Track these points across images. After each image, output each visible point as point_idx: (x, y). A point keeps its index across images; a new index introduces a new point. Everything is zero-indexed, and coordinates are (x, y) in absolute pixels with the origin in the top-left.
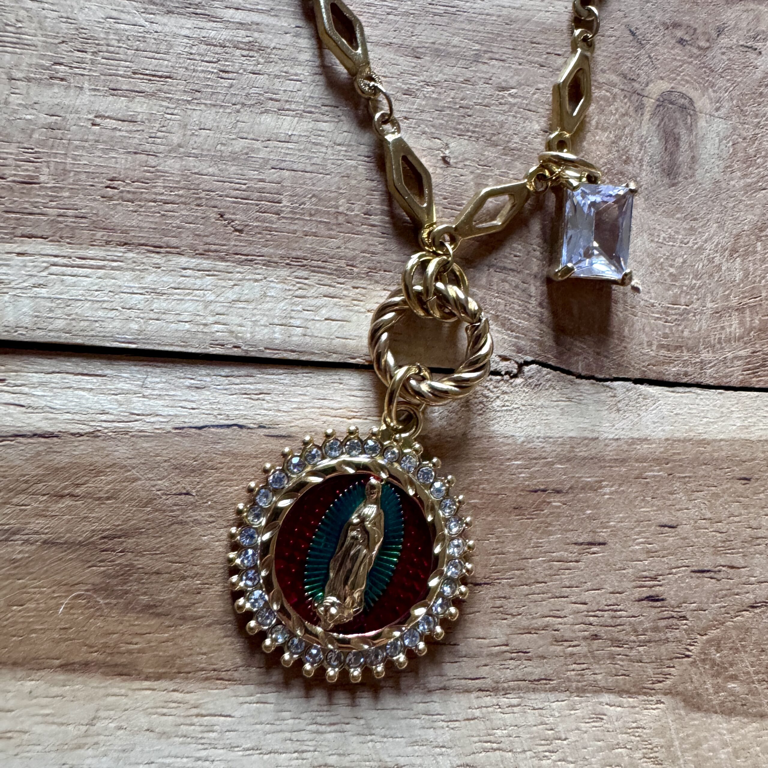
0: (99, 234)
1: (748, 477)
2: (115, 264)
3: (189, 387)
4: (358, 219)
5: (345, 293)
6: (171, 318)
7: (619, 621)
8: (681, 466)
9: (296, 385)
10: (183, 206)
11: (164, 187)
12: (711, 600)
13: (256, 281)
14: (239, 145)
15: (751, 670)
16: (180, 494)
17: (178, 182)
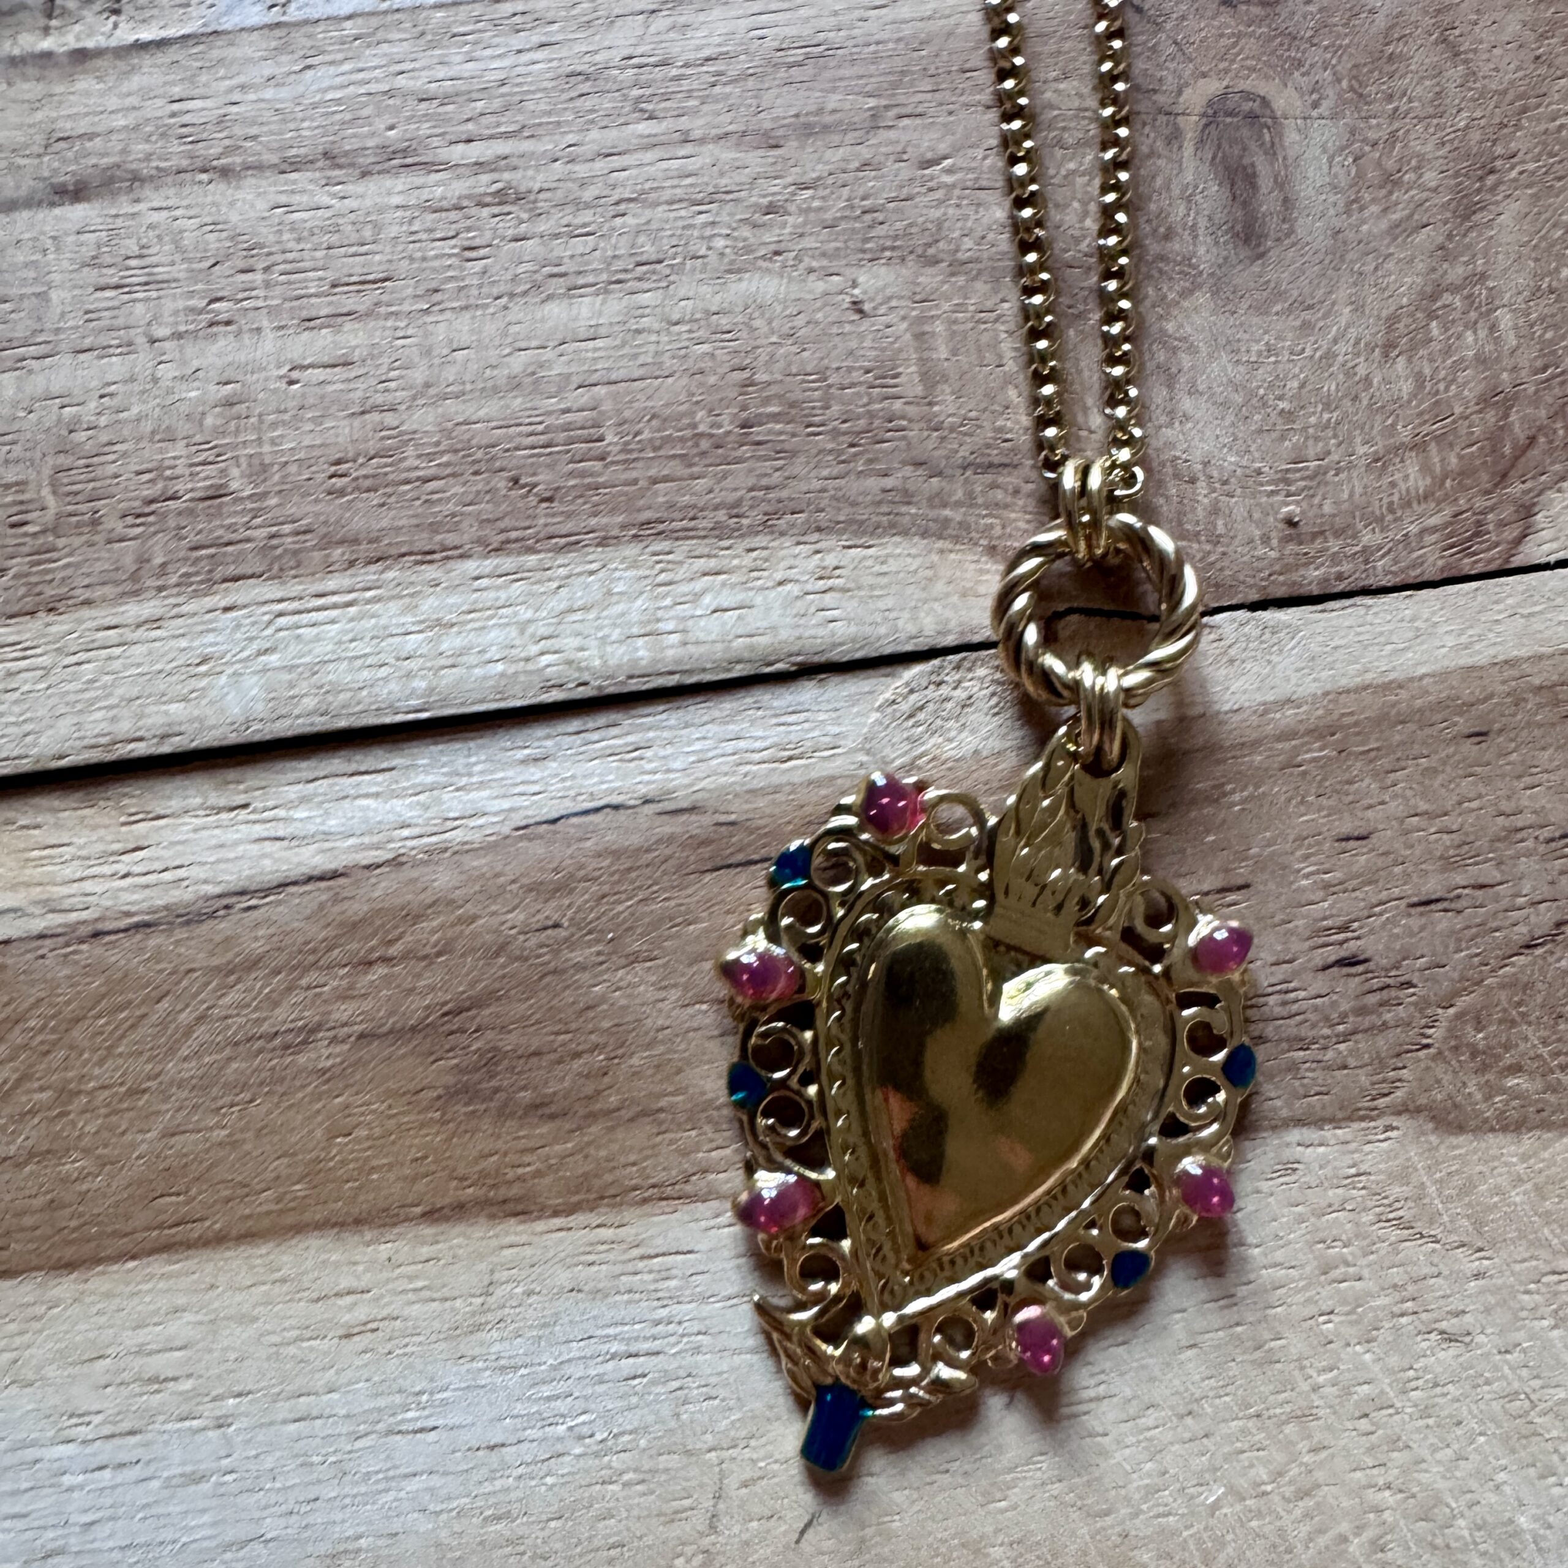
0: (337, 553)
1: (1484, 729)
2: (369, 594)
3: (523, 762)
4: (731, 438)
5: (735, 562)
6: (472, 659)
7: (1295, 1008)
8: (1358, 734)
9: (688, 725)
10: (451, 481)
11: (419, 456)
12: (1451, 948)
13: (592, 573)
14: (518, 363)
15: (1544, 1051)
16: (545, 928)
17: (438, 444)
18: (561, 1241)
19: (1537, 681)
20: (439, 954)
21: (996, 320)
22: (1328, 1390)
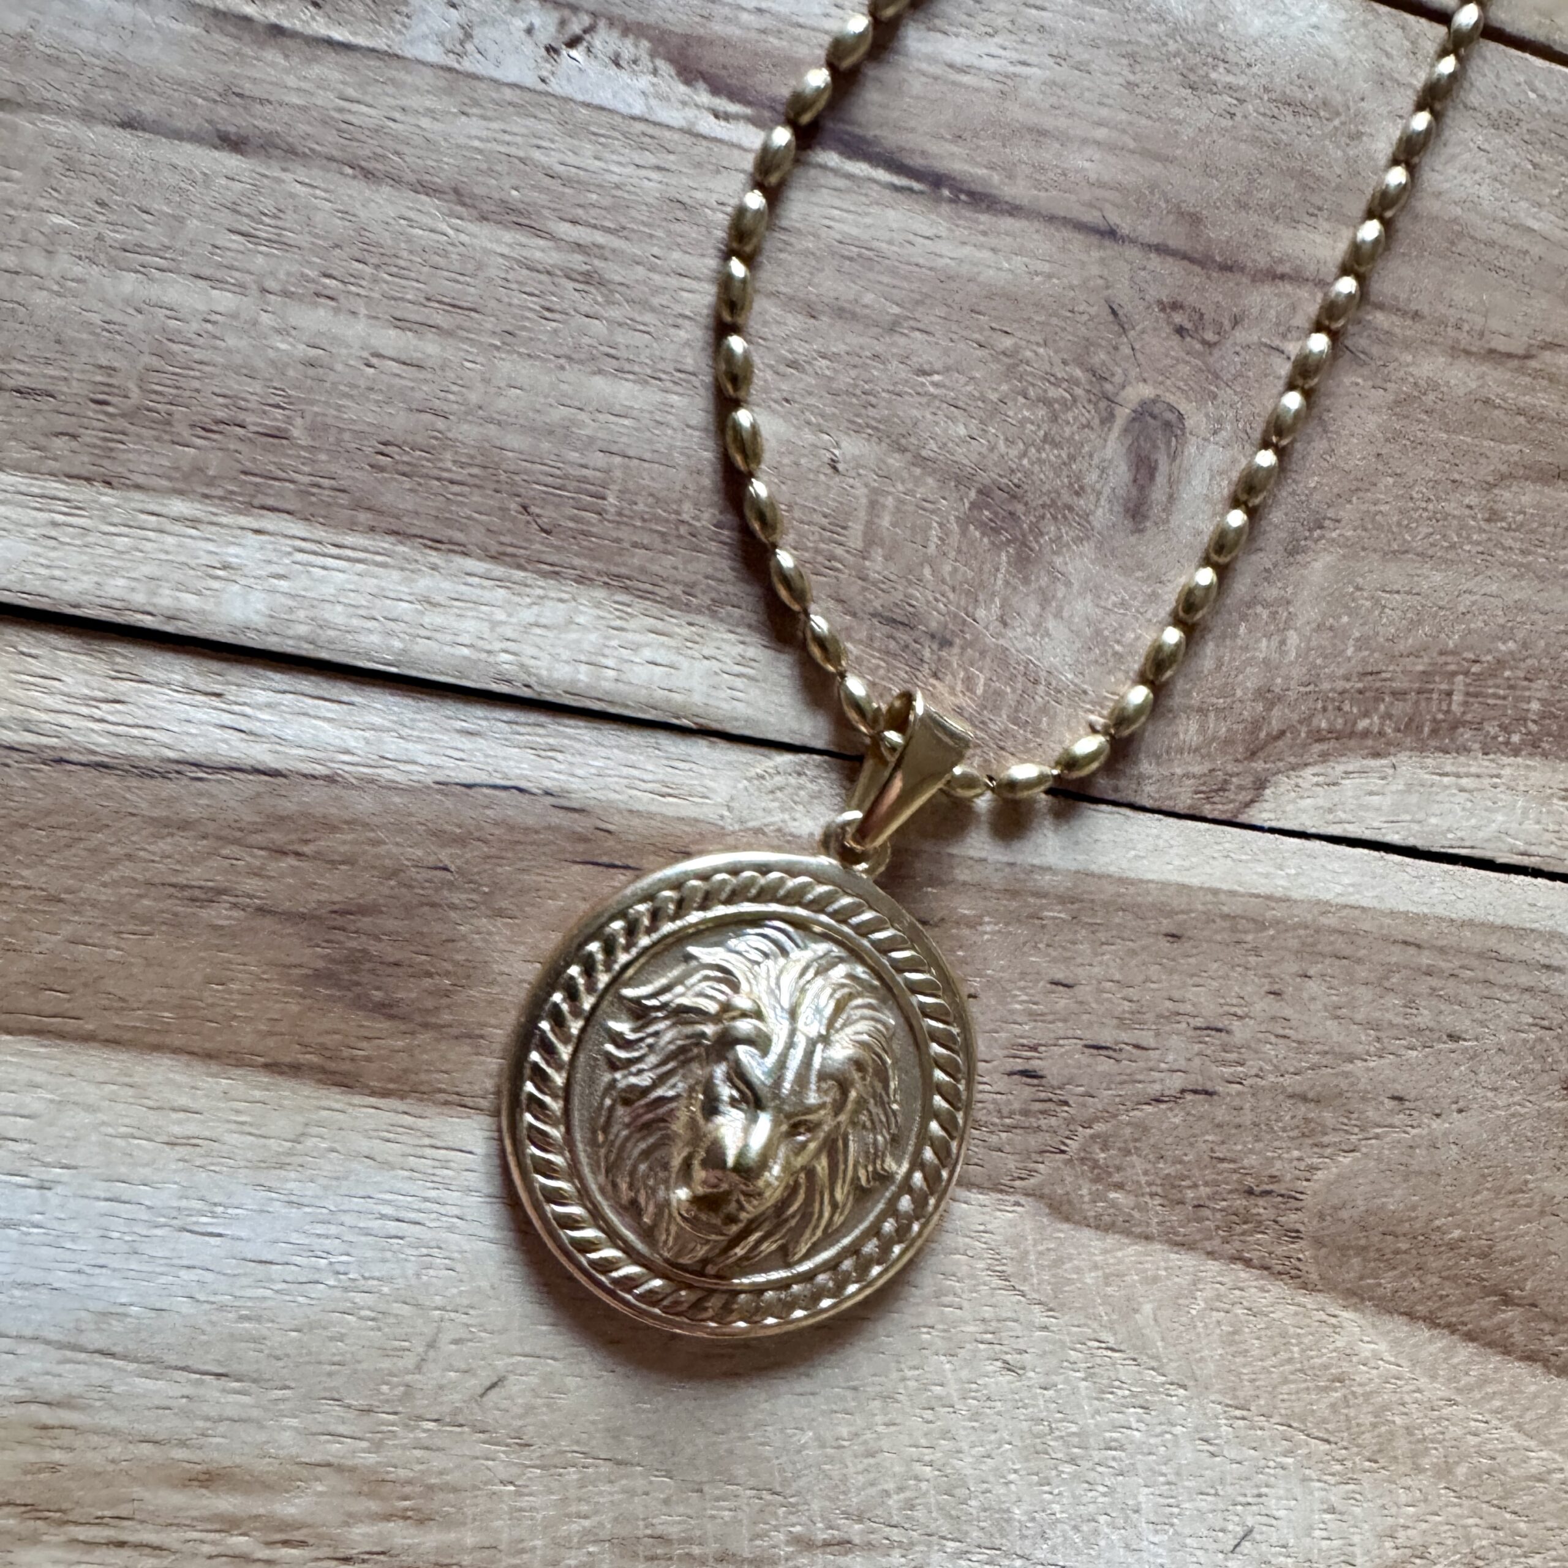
0: (363, 517)
1: (1177, 934)
2: (380, 559)
3: (458, 731)
4: (705, 532)
5: (676, 630)
6: (445, 638)
8: (1091, 909)
9: (599, 744)
10: (476, 491)
11: (455, 462)
12: (1103, 1086)
13: (561, 600)
14: (558, 415)
15: (1143, 1179)
16: (436, 868)
17: (472, 457)
18: (370, 1116)
19: (1225, 909)
20: (343, 863)
21: (932, 512)
22: (912, 1384)
